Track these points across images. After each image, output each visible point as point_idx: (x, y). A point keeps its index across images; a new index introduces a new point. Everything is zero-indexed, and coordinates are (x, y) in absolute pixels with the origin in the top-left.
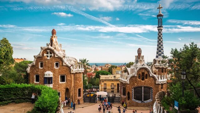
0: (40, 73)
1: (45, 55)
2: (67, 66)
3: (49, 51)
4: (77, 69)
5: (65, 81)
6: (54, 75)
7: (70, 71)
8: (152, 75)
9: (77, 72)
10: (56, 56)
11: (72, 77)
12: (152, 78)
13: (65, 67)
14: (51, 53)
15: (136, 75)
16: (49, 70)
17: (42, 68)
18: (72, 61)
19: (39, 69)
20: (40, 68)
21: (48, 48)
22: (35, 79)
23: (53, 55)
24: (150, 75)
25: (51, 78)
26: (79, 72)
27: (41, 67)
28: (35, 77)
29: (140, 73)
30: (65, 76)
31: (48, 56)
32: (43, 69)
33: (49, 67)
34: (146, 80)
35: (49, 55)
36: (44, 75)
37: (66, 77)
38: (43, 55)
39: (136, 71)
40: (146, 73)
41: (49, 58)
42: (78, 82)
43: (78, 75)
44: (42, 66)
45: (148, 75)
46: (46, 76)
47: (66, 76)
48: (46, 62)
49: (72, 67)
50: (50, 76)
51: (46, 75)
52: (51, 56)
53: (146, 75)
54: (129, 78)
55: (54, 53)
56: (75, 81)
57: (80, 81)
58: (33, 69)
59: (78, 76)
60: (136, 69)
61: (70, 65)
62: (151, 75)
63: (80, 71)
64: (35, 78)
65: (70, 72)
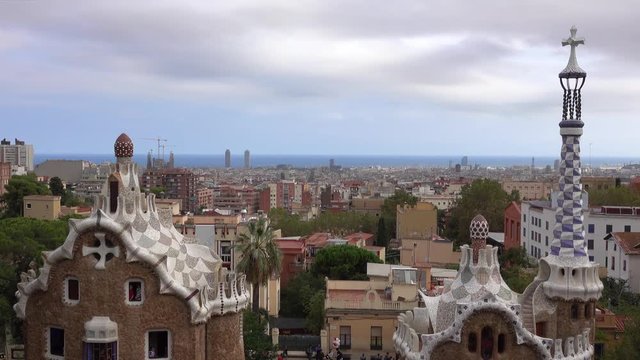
0: (65, 323)
1: (87, 250)
2: (175, 295)
3: (104, 235)
4: (218, 302)
5: (167, 356)
6: (121, 332)
7: (189, 313)
8: (525, 339)
9: (220, 312)
10: (130, 258)
11: (197, 337)
12: (524, 352)
13: (167, 298)
14: (109, 244)
15: (458, 338)
16: (101, 313)
17: (74, 302)
18: (200, 262)
19: (63, 306)
20: (67, 300)
21: (98, 224)
22: (48, 345)
23: (116, 251)
24: (515, 339)
25: (113, 345)
26: (224, 312)
27: (70, 298)
28: (48, 335)
29: (477, 327)
30: (166, 333)
31: (97, 256)
32: (79, 305)
33: (101, 302)
34: (499, 356)
35: (103, 250)
36: (84, 332)
37: (173, 340)
38: (78, 250)
39: (459, 319)
40: (500, 329)
41: (101, 264)
42: (224, 351)
43: (221, 325)
44: (73, 295)
45: (508, 338)
46: (90, 339)
47: (173, 335)
48: (89, 281)
49: (194, 302)
50: (108, 340)
51: (92, 333)
52: (109, 256)
53: (502, 337)
54: (431, 349)
55: (123, 246)
56: (210, 347)
57: (230, 348)
58: (40, 303)
59: (222, 329)
60: (460, 312)
61: (187, 292)
62: (520, 340)
63: (229, 306)
64: (49, 341)
65: (189, 319)
